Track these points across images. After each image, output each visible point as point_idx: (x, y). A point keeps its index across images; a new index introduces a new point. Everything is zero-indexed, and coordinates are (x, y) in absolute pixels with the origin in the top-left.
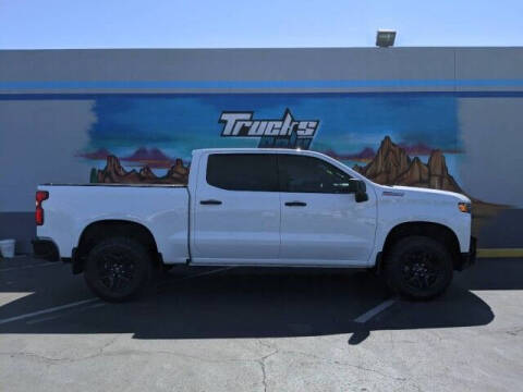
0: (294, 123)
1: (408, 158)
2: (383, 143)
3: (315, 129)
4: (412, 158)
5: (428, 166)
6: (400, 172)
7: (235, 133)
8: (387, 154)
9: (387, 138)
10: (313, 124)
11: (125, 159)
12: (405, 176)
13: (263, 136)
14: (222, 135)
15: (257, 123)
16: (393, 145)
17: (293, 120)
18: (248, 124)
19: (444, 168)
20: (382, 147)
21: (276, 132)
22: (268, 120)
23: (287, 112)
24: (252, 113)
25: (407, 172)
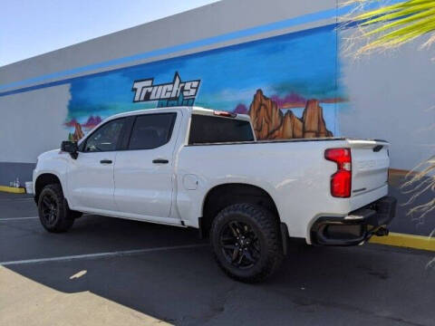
0: (182, 85)
1: (281, 112)
2: (255, 96)
3: (197, 88)
4: (284, 111)
5: (302, 120)
6: (271, 129)
7: (142, 98)
8: (259, 109)
9: (260, 91)
10: (195, 84)
11: (84, 126)
12: (277, 132)
13: (160, 99)
14: (134, 102)
15: (156, 88)
16: (266, 98)
17: (180, 83)
18: (150, 89)
19: (321, 122)
20: (254, 102)
21: (168, 95)
22: (163, 85)
23: (177, 74)
24: (152, 79)
25: (278, 128)
